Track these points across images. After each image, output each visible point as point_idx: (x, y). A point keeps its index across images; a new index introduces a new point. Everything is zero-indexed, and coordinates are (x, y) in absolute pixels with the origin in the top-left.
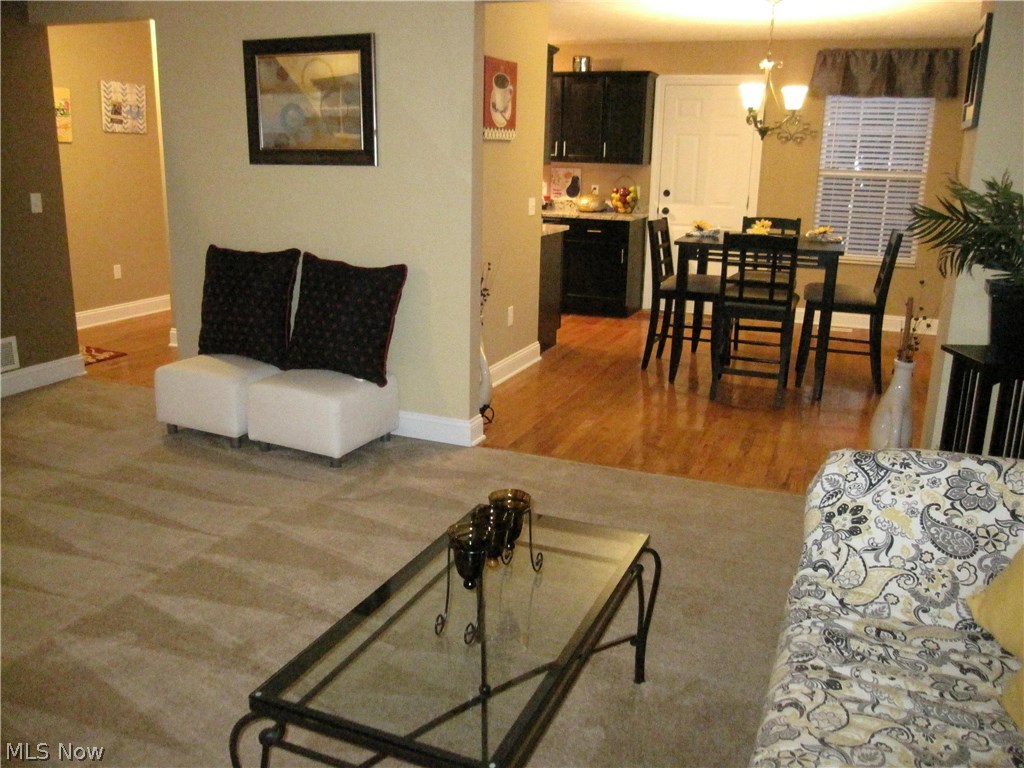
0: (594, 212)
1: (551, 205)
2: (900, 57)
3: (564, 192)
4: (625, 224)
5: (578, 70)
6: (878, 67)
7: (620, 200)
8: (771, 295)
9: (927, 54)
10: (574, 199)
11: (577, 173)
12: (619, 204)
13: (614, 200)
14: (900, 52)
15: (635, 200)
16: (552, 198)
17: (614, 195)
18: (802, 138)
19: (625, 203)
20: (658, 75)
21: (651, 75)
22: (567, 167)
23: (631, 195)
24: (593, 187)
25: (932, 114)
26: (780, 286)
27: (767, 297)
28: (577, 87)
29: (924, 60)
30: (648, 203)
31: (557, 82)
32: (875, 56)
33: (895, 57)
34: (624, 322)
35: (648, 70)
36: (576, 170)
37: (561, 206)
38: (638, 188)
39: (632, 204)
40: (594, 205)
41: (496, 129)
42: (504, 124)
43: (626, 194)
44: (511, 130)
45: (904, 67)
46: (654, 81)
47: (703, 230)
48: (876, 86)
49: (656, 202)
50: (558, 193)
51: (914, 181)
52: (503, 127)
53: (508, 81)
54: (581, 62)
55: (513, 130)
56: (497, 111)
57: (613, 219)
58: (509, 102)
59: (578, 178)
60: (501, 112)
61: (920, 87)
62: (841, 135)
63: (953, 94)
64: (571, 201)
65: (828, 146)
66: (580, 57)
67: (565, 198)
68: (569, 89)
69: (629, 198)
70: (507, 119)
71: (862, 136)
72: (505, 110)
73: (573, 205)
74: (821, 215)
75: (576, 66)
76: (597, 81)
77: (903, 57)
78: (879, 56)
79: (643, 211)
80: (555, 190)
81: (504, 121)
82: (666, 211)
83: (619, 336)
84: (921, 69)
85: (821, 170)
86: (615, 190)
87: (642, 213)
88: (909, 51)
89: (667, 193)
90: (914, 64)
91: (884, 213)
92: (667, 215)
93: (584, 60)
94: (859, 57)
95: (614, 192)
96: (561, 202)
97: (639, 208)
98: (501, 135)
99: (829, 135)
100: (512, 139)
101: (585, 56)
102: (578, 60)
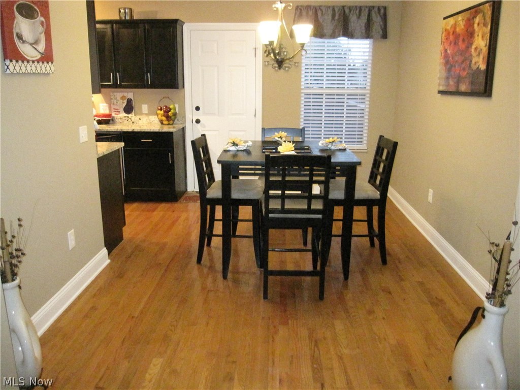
1: (113, 120)
2: (350, 11)
3: (122, 110)
4: (172, 133)
5: (124, 18)
6: (337, 17)
7: (164, 116)
8: (309, 204)
9: (367, 10)
10: (130, 116)
11: (130, 96)
12: (164, 118)
13: (159, 115)
14: (350, 8)
15: (175, 114)
16: (113, 115)
17: (159, 112)
18: (288, 67)
19: (168, 118)
20: (184, 23)
21: (179, 22)
22: (122, 92)
23: (172, 111)
24: (143, 106)
25: (371, 50)
28: (124, 32)
29: (365, 14)
30: (184, 117)
31: (108, 27)
32: (334, 10)
33: (347, 11)
34: (177, 205)
36: (130, 94)
37: (120, 121)
38: (177, 106)
39: (173, 117)
41: (25, 63)
42: (36, 56)
43: (167, 110)
44: (48, 63)
45: (353, 18)
46: (182, 27)
47: (237, 145)
48: (336, 31)
49: (190, 115)
50: (117, 112)
51: (362, 95)
52: (36, 60)
53: (37, 12)
54: (125, 12)
55: (50, 63)
56: (24, 42)
57: (160, 131)
58: (41, 34)
59: (131, 100)
60: (31, 44)
61: (364, 31)
62: (314, 65)
63: (385, 36)
64: (128, 117)
65: (305, 72)
66: (125, 9)
67: (123, 114)
68: (118, 33)
69: (170, 114)
70: (40, 51)
71: (327, 65)
72: (36, 42)
73: (130, 120)
74: (304, 120)
75: (121, 15)
76: (139, 28)
77: (352, 12)
78: (336, 10)
79: (181, 122)
80: (114, 109)
81: (37, 54)
82: (198, 121)
83: (173, 223)
84: (364, 19)
85: (302, 89)
86: (159, 108)
87: (182, 124)
88: (356, 7)
89: (198, 109)
90: (359, 16)
91: (345, 117)
92: (199, 125)
93: (127, 11)
94: (324, 11)
95: (159, 110)
96: (120, 118)
97: (178, 120)
98: (33, 68)
99: (306, 65)
100: (51, 72)
101: (127, 8)
102: (122, 11)
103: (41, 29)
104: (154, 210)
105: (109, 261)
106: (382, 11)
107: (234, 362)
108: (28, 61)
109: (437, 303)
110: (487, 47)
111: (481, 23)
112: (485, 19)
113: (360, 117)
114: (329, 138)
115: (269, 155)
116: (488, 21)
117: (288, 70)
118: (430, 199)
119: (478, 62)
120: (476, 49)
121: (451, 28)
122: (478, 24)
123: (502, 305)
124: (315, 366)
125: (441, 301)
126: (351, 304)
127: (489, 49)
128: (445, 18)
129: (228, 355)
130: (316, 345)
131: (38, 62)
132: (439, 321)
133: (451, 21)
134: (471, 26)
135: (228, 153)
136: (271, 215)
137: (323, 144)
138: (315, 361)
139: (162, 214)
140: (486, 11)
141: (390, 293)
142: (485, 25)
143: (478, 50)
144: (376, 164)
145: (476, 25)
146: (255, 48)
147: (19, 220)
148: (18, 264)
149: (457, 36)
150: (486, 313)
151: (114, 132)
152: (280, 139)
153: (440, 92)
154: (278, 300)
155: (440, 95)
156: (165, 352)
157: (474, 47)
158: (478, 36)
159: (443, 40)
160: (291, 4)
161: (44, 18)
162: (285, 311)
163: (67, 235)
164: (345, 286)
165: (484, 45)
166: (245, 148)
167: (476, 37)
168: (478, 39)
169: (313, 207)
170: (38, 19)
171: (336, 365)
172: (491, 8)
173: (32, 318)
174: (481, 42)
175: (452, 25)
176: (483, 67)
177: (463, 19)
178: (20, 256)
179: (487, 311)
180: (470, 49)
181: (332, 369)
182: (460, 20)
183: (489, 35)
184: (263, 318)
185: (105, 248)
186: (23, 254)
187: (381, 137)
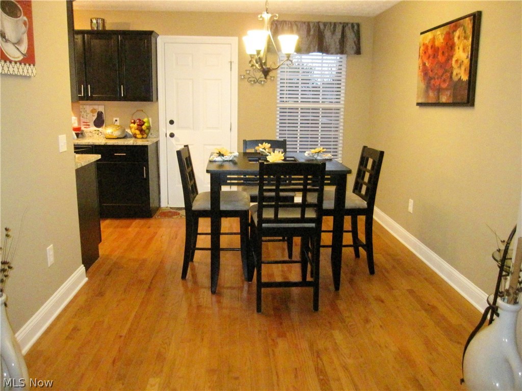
0: (118, 138)
1: (82, 134)
2: (325, 27)
3: (92, 124)
4: (146, 147)
5: (96, 29)
6: (312, 33)
7: (137, 129)
8: (303, 213)
9: (341, 26)
10: (100, 129)
11: (101, 108)
12: (138, 132)
13: (132, 129)
14: (325, 24)
15: (149, 128)
16: (83, 128)
17: (132, 125)
18: (264, 81)
19: (142, 131)
20: (158, 35)
21: (153, 34)
22: (93, 105)
23: (146, 124)
24: (114, 119)
25: (345, 66)
26: (311, 205)
27: (299, 216)
28: (95, 42)
29: (339, 30)
30: (158, 130)
31: (79, 38)
32: (309, 25)
33: (322, 27)
34: (152, 221)
35: (151, 30)
36: (100, 107)
37: (90, 134)
38: (150, 119)
39: (147, 131)
40: (117, 133)
41: (8, 63)
42: (19, 57)
43: (141, 124)
44: (30, 65)
45: (328, 34)
46: (156, 39)
47: (223, 155)
48: (311, 46)
49: (164, 129)
50: (87, 125)
51: (336, 109)
52: (19, 61)
53: (20, 10)
54: (97, 22)
55: (32, 65)
56: (7, 41)
57: (135, 144)
58: (23, 34)
59: (102, 113)
60: (14, 44)
61: (338, 47)
62: (289, 79)
63: (358, 52)
64: (99, 131)
65: (281, 87)
66: (97, 19)
67: (93, 128)
68: (89, 43)
69: (144, 127)
70: (24, 53)
71: (302, 80)
72: (19, 42)
73: (100, 134)
74: (280, 134)
75: (93, 26)
76: (111, 38)
77: (327, 27)
78: (311, 25)
79: (155, 136)
80: (84, 122)
81: (19, 54)
82: (172, 135)
83: (151, 239)
84: (338, 35)
85: (278, 103)
86: (133, 121)
87: (155, 137)
88: (331, 23)
89: (172, 122)
90: (333, 32)
91: (320, 131)
92: (173, 138)
93: (100, 21)
94: (299, 26)
95: (132, 123)
96: (90, 132)
97: (151, 134)
98: (16, 70)
99: (281, 79)
100: (32, 75)
101: (100, 18)
102: (94, 21)
103: (24, 29)
104: (128, 227)
105: (86, 279)
106: (356, 27)
107: (237, 378)
108: (11, 62)
109: (430, 309)
110: (469, 59)
111: (462, 36)
112: (465, 32)
113: (335, 131)
114: (314, 148)
115: (263, 163)
116: (469, 34)
117: (264, 84)
118: (411, 209)
119: (460, 73)
120: (457, 61)
121: (429, 42)
122: (459, 38)
123: (516, 302)
124: (321, 377)
125: (434, 307)
126: (346, 314)
127: (471, 60)
128: (422, 33)
129: (229, 371)
130: (318, 356)
131: (20, 64)
132: (435, 327)
133: (429, 35)
134: (451, 39)
135: (214, 163)
136: (264, 225)
137: (309, 154)
138: (320, 372)
139: (137, 230)
140: (466, 25)
141: (382, 301)
142: (466, 38)
143: (459, 62)
144: (360, 174)
145: (456, 39)
146: (231, 62)
147: (7, 229)
148: (4, 278)
149: (435, 50)
150: (499, 311)
151: (85, 145)
152: (264, 150)
153: (418, 104)
154: (272, 312)
155: (418, 107)
156: (161, 371)
157: (454, 59)
158: (459, 48)
159: (421, 55)
160: (277, 15)
161: (27, 17)
162: (281, 324)
163: (46, 250)
164: (337, 296)
165: (466, 57)
166: (231, 159)
167: (457, 50)
168: (459, 52)
169: (306, 216)
170: (21, 17)
171: (342, 374)
172: (472, 22)
173: (16, 335)
174: (461, 54)
175: (431, 39)
176: (465, 78)
177: (442, 34)
178: (6, 270)
179: (501, 309)
180: (450, 62)
181: (339, 380)
182: (439, 35)
183: (470, 47)
184: (259, 331)
185: (83, 265)
186: (10, 268)
187: (365, 147)
